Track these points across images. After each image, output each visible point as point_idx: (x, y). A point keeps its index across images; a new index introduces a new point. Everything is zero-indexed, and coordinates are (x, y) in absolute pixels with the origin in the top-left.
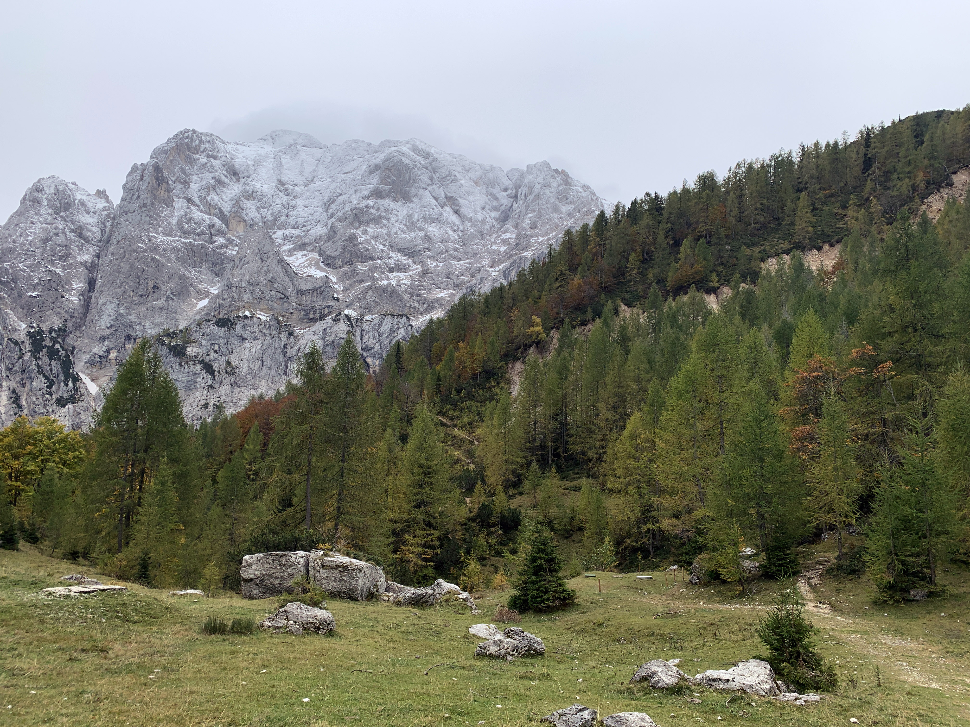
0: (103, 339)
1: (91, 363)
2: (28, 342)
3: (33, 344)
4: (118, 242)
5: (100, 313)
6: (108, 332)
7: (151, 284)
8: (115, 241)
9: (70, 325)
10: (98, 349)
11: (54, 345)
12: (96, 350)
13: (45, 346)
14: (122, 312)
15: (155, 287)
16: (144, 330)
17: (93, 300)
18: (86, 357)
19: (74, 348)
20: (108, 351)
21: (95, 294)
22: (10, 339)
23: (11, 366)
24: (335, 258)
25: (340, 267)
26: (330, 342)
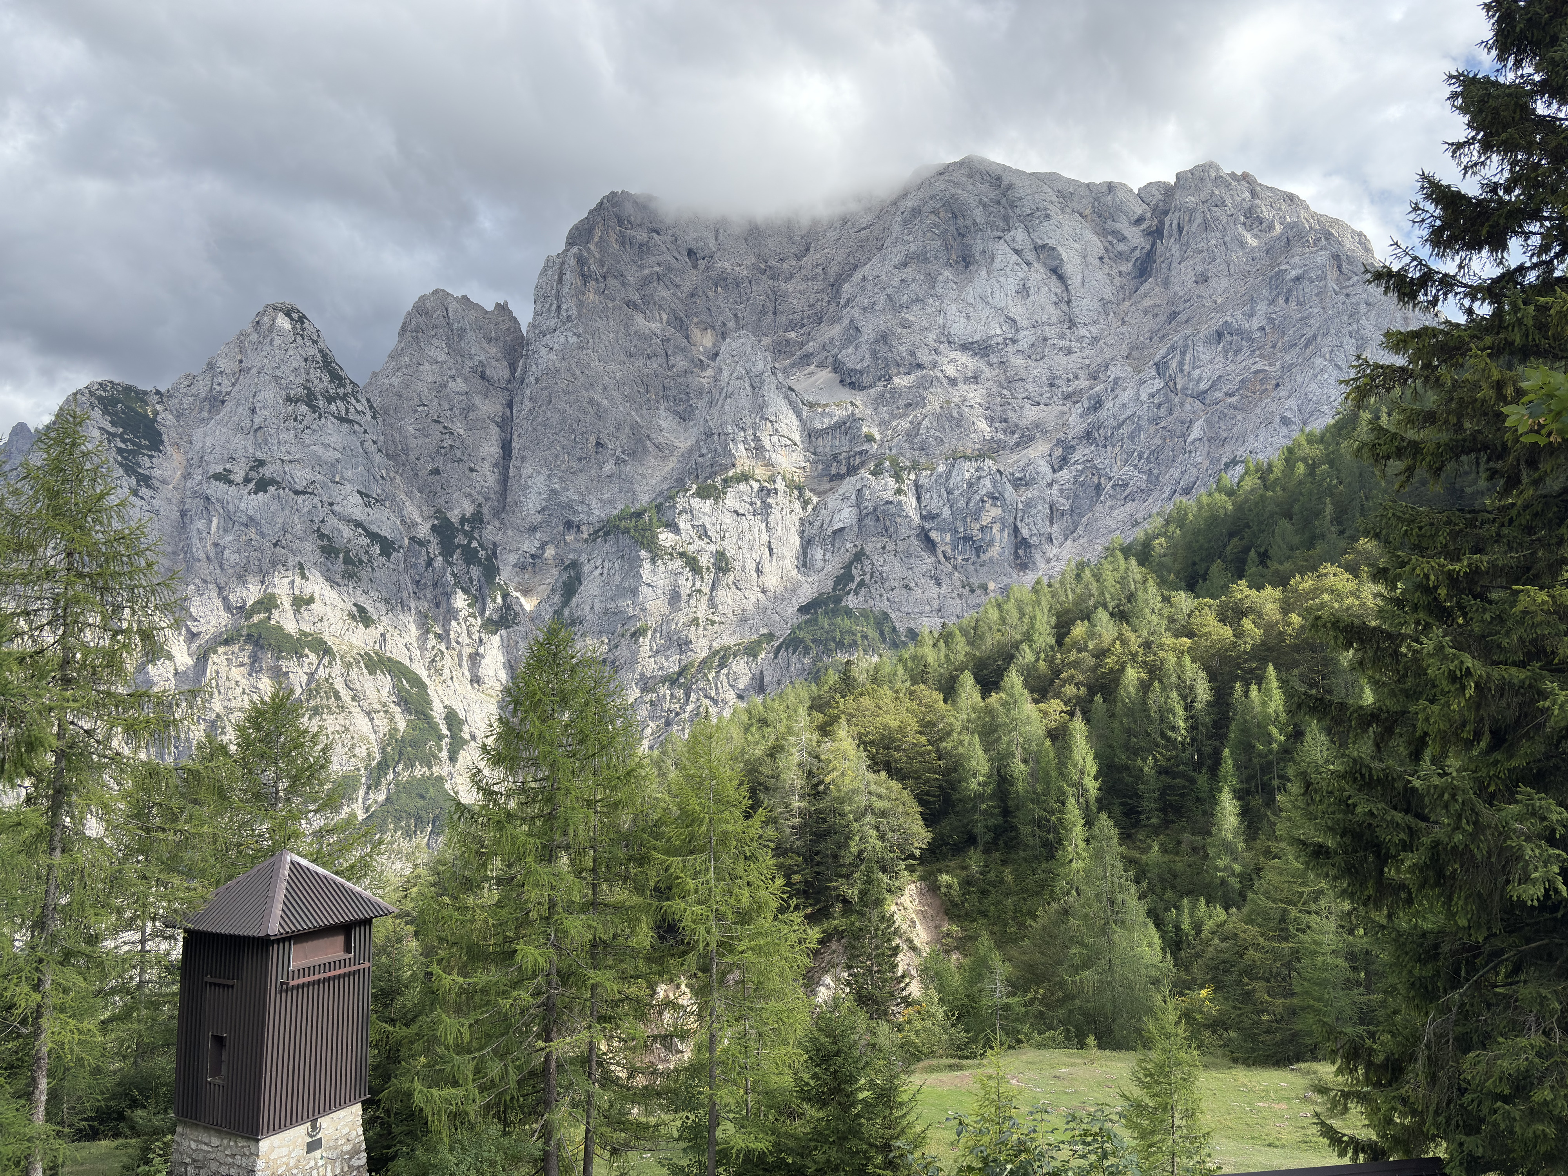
0: (534, 529)
1: (521, 567)
2: (434, 541)
3: (441, 543)
4: (537, 379)
5: (526, 489)
6: (540, 518)
7: (592, 440)
8: (533, 381)
9: (485, 511)
10: (528, 546)
11: (470, 543)
12: (526, 547)
13: (459, 546)
14: (556, 486)
15: (598, 444)
16: (590, 513)
17: (512, 472)
18: (513, 558)
19: (495, 544)
20: (542, 548)
21: (514, 462)
22: (412, 539)
23: (417, 578)
24: (861, 372)
25: (872, 385)
26: (871, 509)
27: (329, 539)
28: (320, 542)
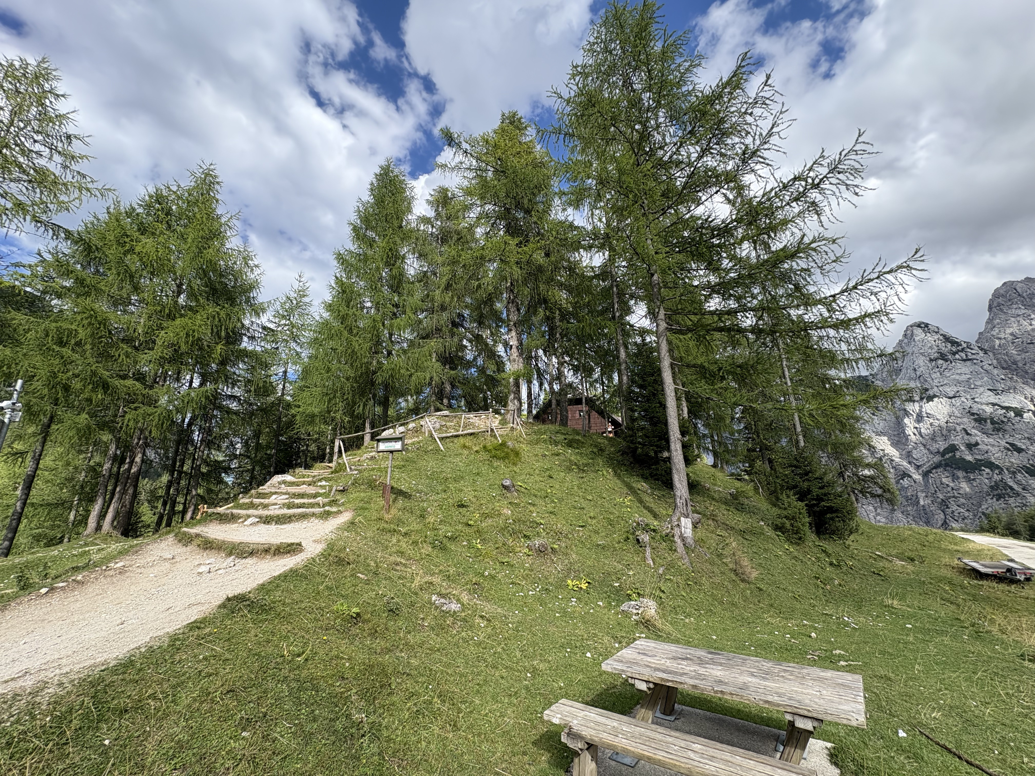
27: (977, 415)
28: (972, 417)
